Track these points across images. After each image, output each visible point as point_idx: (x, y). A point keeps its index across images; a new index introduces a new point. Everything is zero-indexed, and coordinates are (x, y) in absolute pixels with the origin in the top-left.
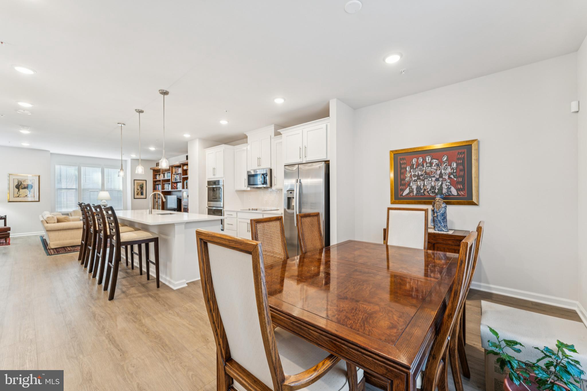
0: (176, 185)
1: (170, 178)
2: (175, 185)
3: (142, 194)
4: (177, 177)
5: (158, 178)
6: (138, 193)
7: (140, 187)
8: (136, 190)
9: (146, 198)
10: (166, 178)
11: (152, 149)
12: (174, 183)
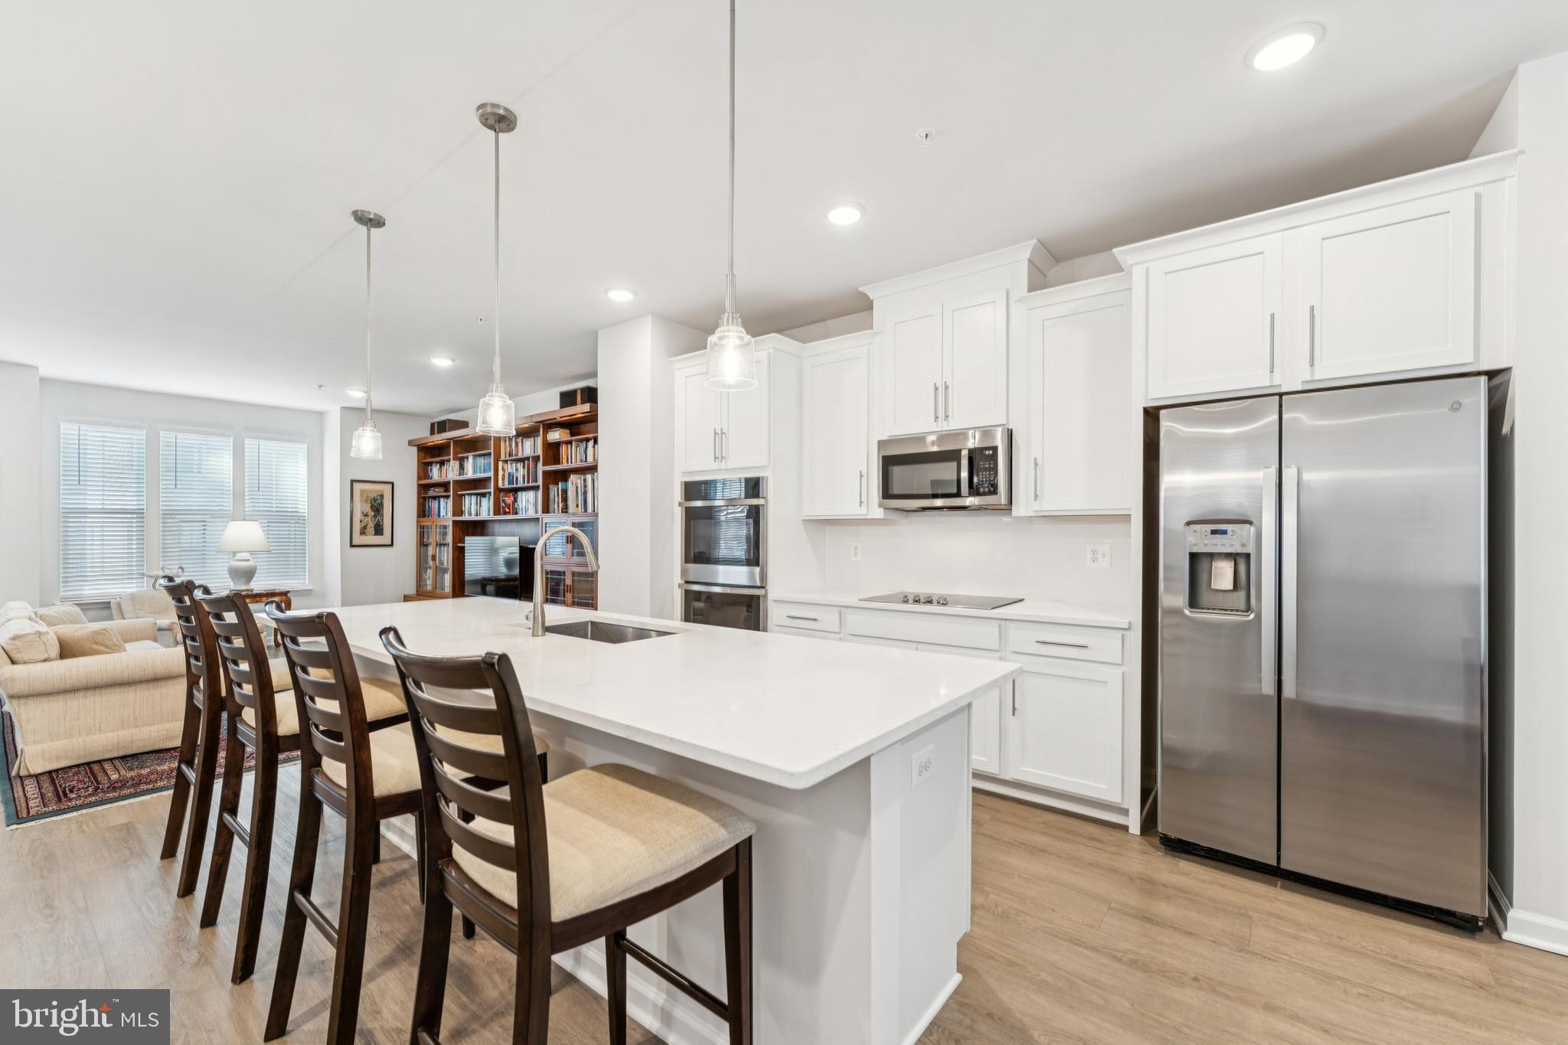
0: (512, 499)
1: (491, 474)
2: (509, 500)
3: (379, 530)
4: (517, 470)
5: (436, 475)
6: (365, 527)
7: (372, 506)
8: (358, 517)
9: (392, 545)
10: (470, 474)
11: (442, 362)
12: (508, 491)
